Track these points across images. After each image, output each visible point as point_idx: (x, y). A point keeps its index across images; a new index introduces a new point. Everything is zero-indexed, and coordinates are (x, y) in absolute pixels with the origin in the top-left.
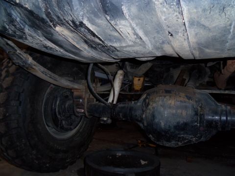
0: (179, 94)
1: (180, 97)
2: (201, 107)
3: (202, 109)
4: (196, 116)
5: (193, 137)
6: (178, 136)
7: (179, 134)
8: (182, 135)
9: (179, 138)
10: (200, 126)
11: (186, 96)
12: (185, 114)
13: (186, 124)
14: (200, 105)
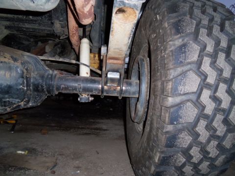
0: (4, 54)
1: (5, 57)
2: (27, 70)
3: (27, 72)
4: (21, 79)
5: (19, 101)
6: (4, 100)
7: (4, 98)
8: (8, 99)
9: (5, 102)
10: (27, 90)
11: (12, 57)
12: (9, 76)
13: (10, 87)
14: (26, 67)
